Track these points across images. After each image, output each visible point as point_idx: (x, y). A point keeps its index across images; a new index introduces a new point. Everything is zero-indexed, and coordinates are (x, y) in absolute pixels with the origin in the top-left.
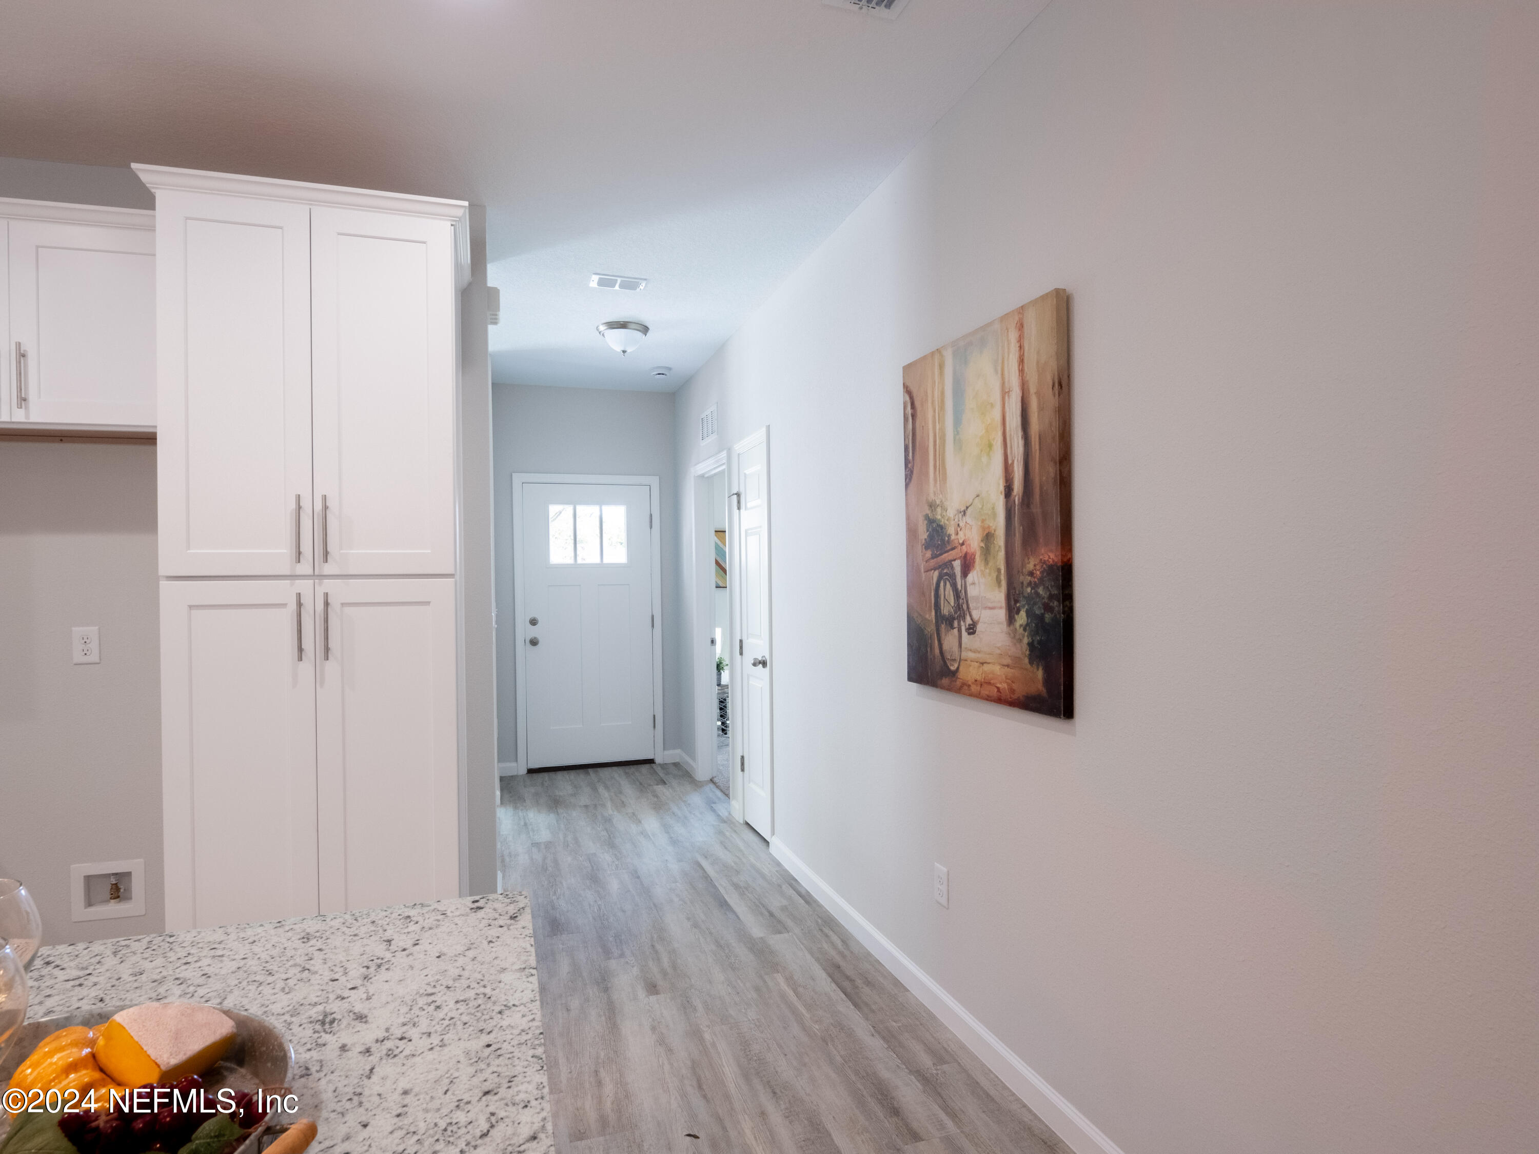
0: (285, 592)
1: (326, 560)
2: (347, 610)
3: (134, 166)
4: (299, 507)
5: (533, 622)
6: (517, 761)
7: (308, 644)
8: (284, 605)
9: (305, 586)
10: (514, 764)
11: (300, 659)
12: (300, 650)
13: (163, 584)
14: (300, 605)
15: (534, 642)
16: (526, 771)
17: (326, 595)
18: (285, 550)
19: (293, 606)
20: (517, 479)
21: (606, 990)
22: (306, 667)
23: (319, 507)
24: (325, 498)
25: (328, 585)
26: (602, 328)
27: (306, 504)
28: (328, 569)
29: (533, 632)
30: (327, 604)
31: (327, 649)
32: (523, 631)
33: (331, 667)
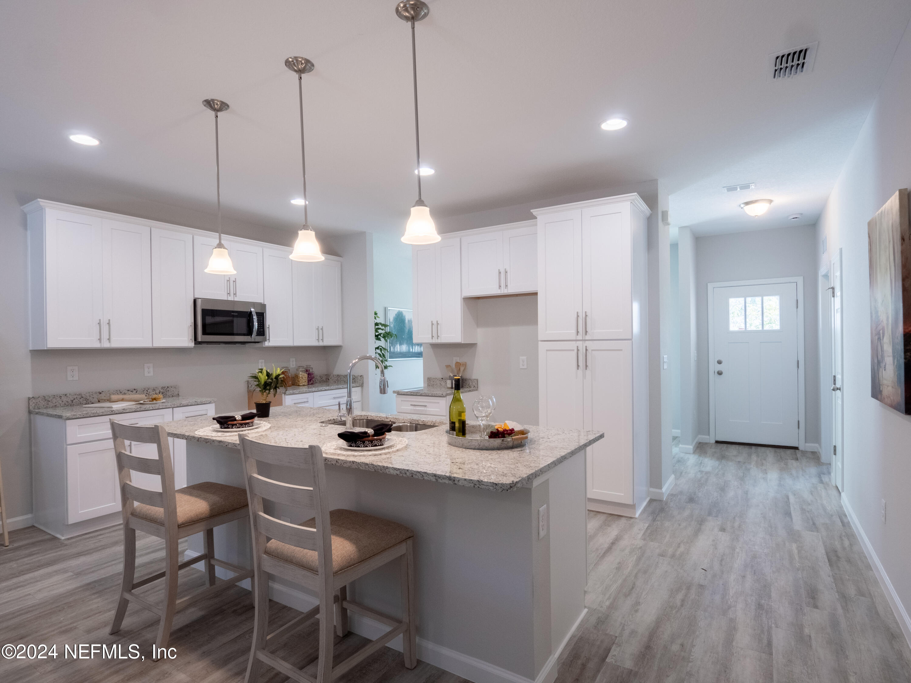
0: (573, 345)
1: (586, 334)
2: (594, 352)
3: (531, 211)
4: (578, 316)
5: (720, 362)
6: (709, 435)
7: (581, 364)
8: (573, 350)
9: (580, 344)
10: (708, 437)
11: (578, 369)
12: (578, 366)
13: (540, 343)
14: (578, 350)
15: (720, 373)
16: (714, 442)
17: (586, 347)
18: (574, 331)
19: (576, 351)
20: (710, 286)
21: (701, 524)
22: (580, 372)
23: (584, 316)
24: (586, 312)
25: (587, 343)
26: (742, 206)
27: (580, 314)
28: (587, 337)
29: (719, 367)
30: (586, 350)
31: (586, 366)
32: (713, 367)
33: (588, 372)
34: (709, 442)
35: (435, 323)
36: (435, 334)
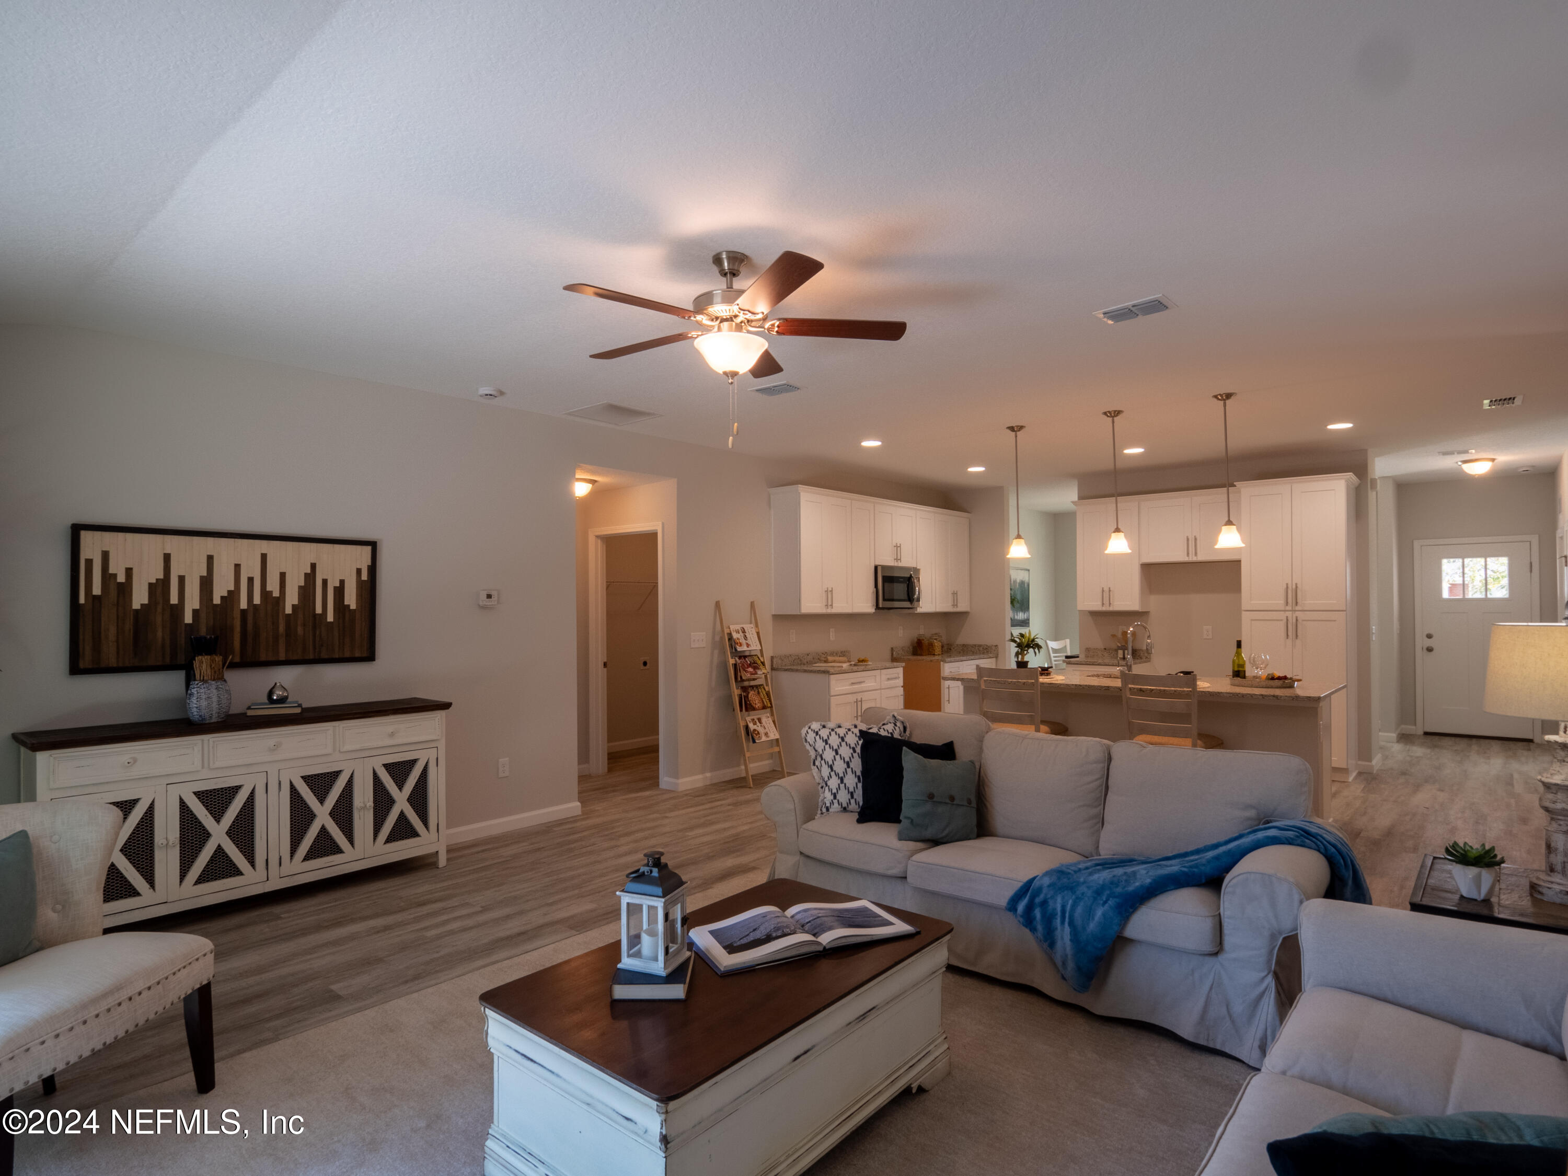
0: (1283, 616)
1: (1297, 605)
2: (1305, 622)
3: (1235, 483)
4: (1287, 587)
5: (1429, 636)
6: (1415, 725)
7: (1290, 634)
8: (1282, 620)
9: (1289, 614)
10: (1414, 727)
11: (1287, 638)
12: (1287, 635)
13: (1243, 613)
14: (1287, 620)
15: (1430, 650)
16: (1422, 733)
17: (1297, 617)
18: (1282, 602)
19: (1285, 620)
20: (1417, 544)
22: (1289, 642)
23: (1294, 587)
24: (1296, 584)
25: (1297, 614)
27: (1290, 586)
28: (1297, 608)
29: (1429, 643)
30: (1297, 620)
31: (1297, 636)
32: (1421, 642)
33: (1298, 642)
34: (1414, 733)
35: (1106, 589)
36: (1106, 601)
